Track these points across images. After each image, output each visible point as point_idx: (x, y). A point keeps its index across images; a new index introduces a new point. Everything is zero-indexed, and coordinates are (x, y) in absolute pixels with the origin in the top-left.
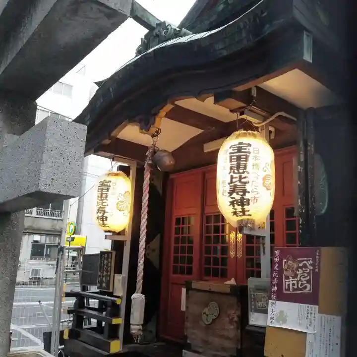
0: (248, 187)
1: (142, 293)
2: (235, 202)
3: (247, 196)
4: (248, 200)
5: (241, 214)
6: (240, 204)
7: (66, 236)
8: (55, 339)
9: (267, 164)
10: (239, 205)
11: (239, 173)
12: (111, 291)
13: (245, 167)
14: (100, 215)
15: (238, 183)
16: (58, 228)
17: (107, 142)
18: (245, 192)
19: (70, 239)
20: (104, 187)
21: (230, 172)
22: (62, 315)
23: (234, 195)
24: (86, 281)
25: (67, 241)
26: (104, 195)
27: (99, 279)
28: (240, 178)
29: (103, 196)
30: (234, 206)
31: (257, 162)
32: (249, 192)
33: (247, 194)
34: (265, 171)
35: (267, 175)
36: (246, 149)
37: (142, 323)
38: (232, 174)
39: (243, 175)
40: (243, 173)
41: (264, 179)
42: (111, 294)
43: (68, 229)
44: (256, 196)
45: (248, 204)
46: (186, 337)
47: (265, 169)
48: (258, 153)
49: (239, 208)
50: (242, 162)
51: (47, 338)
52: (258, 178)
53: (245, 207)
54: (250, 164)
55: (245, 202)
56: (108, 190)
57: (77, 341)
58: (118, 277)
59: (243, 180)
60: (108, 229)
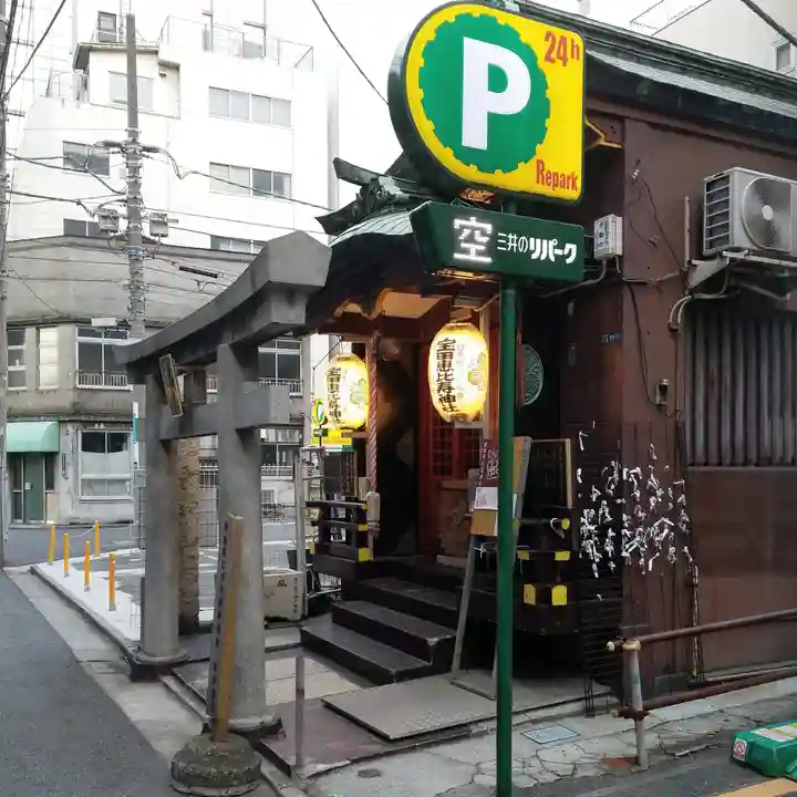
0: (453, 384)
1: (377, 491)
2: (443, 399)
3: (453, 393)
4: (454, 396)
5: (450, 409)
6: (447, 400)
7: (313, 427)
8: (301, 557)
10: (446, 402)
11: (445, 370)
12: (356, 495)
13: (450, 365)
14: (332, 410)
15: (444, 381)
16: (296, 412)
17: (331, 321)
18: (450, 388)
19: (320, 433)
20: (334, 376)
22: (306, 527)
24: (329, 488)
25: (316, 436)
26: (335, 387)
27: (342, 486)
28: (446, 375)
29: (333, 388)
30: (443, 403)
31: (461, 358)
32: (454, 389)
33: (452, 391)
36: (451, 346)
37: (378, 519)
38: (439, 371)
39: (449, 373)
40: (449, 370)
41: (470, 374)
42: (357, 500)
43: (314, 414)
44: (462, 392)
45: (454, 400)
46: (439, 541)
49: (447, 405)
50: (447, 360)
51: (292, 557)
53: (452, 403)
54: (454, 361)
55: (451, 398)
56: (338, 379)
57: (327, 556)
58: (362, 480)
59: (448, 378)
60: (344, 425)
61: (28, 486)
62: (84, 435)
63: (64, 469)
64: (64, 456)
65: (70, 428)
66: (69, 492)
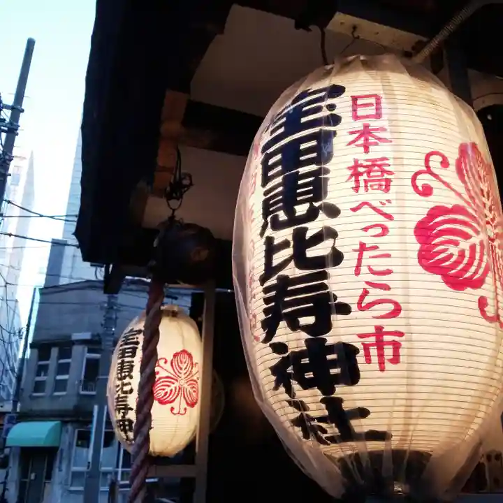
0: (341, 283)
2: (290, 370)
4: (347, 352)
5: (332, 430)
6: (310, 375)
9: (435, 162)
10: (306, 385)
11: (293, 220)
13: (318, 189)
15: (292, 271)
18: (324, 309)
21: (264, 227)
23: (283, 333)
28: (301, 242)
30: (289, 390)
31: (376, 152)
32: (344, 309)
33: (337, 320)
34: (427, 191)
35: (436, 211)
36: (319, 109)
38: (269, 232)
39: (313, 228)
40: (312, 215)
41: (424, 231)
44: (390, 325)
45: (352, 376)
47: (423, 180)
48: (378, 116)
50: (302, 170)
52: (385, 230)
53: (340, 391)
54: (338, 170)
55: (333, 364)
59: (311, 253)
61: (33, 476)
62: (79, 432)
63: (61, 462)
64: (62, 450)
65: (70, 427)
66: (61, 483)
